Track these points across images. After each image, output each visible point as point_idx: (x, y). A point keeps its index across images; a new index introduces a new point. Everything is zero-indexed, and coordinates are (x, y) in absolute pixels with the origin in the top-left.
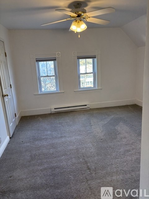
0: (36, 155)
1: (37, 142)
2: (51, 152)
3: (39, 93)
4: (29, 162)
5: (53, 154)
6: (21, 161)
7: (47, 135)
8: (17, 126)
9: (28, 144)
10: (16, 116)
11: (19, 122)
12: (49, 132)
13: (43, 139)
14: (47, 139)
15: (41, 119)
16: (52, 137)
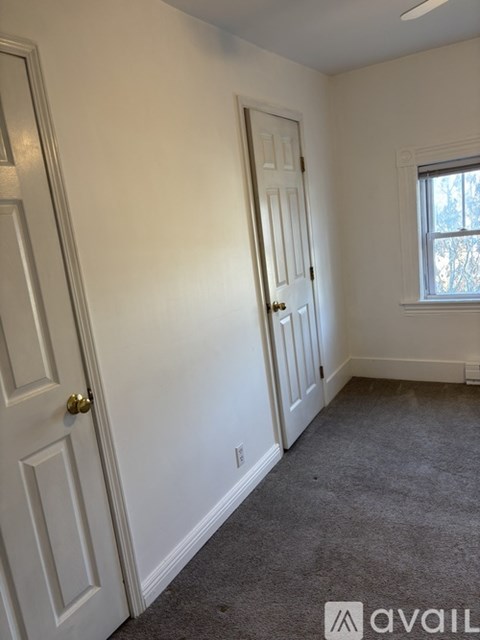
0: (340, 554)
1: (364, 497)
2: (402, 568)
3: (422, 300)
4: (305, 575)
5: (404, 577)
6: (280, 555)
7: (411, 478)
8: (322, 412)
9: (330, 495)
10: (322, 376)
11: (337, 397)
12: (425, 469)
13: (392, 491)
14: (406, 495)
15: (414, 402)
16: (428, 495)
